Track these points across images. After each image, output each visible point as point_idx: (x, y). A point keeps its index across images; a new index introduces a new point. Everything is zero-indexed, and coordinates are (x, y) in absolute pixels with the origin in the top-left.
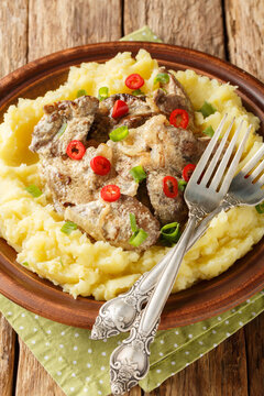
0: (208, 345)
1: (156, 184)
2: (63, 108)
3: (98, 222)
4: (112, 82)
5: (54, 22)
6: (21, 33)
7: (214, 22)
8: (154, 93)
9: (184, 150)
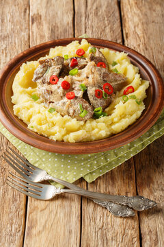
0: (117, 164)
1: (91, 91)
2: (48, 62)
3: (65, 108)
4: (70, 53)
5: (42, 34)
6: (26, 39)
7: (117, 33)
8: (90, 55)
9: (103, 77)
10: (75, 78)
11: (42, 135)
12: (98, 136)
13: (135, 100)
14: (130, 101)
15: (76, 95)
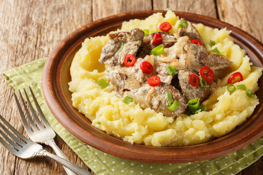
1: (184, 76)
2: (121, 36)
3: (146, 98)
4: (151, 27)
5: (109, 8)
6: (88, 12)
7: (210, 10)
8: (179, 30)
9: (200, 59)
10: (160, 58)
11: (112, 135)
12: (193, 138)
13: (244, 92)
14: (237, 92)
15: (162, 81)
